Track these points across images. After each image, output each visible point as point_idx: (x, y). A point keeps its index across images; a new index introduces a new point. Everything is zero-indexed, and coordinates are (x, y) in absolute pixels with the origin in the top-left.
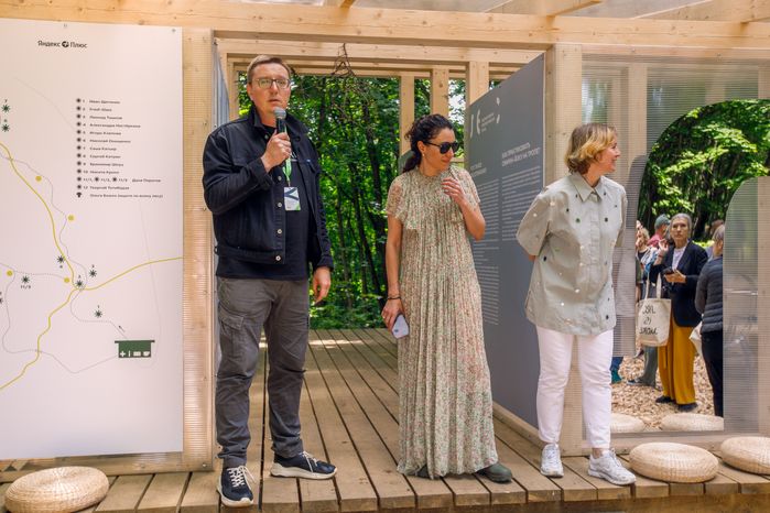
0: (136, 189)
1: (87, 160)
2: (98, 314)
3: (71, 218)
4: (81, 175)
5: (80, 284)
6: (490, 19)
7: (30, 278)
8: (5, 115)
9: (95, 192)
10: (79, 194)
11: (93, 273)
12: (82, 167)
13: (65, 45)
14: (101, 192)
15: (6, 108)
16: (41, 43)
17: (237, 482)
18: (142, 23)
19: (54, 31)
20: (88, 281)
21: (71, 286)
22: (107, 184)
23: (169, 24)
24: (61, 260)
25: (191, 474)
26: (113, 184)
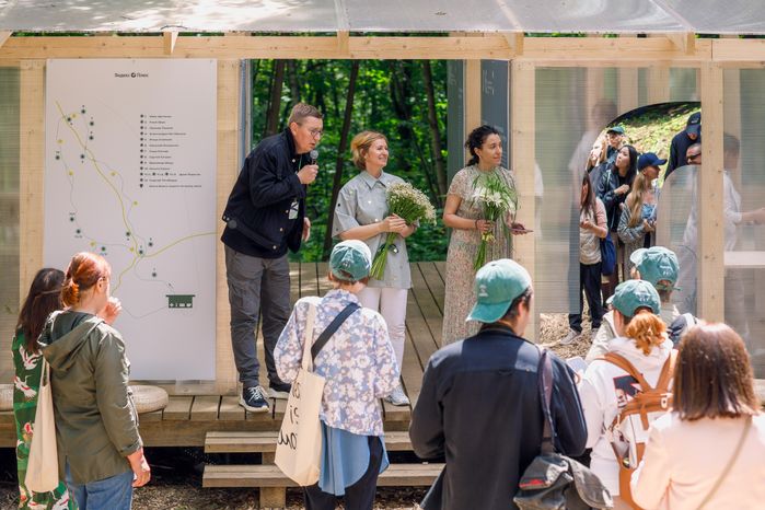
0: (182, 181)
1: (148, 160)
2: (154, 275)
3: (136, 203)
4: (143, 171)
5: (141, 252)
6: (458, 42)
7: (107, 248)
8: (91, 128)
9: (153, 183)
10: (141, 186)
11: (151, 244)
12: (144, 166)
13: (133, 75)
14: (156, 183)
15: (92, 124)
16: (117, 75)
17: (256, 396)
18: (187, 57)
19: (125, 66)
20: (148, 251)
21: (135, 254)
22: (161, 178)
23: (208, 57)
24: (128, 234)
25: (221, 397)
26: (166, 178)
